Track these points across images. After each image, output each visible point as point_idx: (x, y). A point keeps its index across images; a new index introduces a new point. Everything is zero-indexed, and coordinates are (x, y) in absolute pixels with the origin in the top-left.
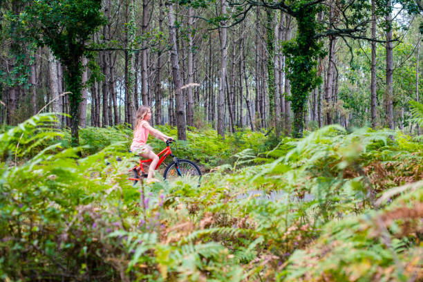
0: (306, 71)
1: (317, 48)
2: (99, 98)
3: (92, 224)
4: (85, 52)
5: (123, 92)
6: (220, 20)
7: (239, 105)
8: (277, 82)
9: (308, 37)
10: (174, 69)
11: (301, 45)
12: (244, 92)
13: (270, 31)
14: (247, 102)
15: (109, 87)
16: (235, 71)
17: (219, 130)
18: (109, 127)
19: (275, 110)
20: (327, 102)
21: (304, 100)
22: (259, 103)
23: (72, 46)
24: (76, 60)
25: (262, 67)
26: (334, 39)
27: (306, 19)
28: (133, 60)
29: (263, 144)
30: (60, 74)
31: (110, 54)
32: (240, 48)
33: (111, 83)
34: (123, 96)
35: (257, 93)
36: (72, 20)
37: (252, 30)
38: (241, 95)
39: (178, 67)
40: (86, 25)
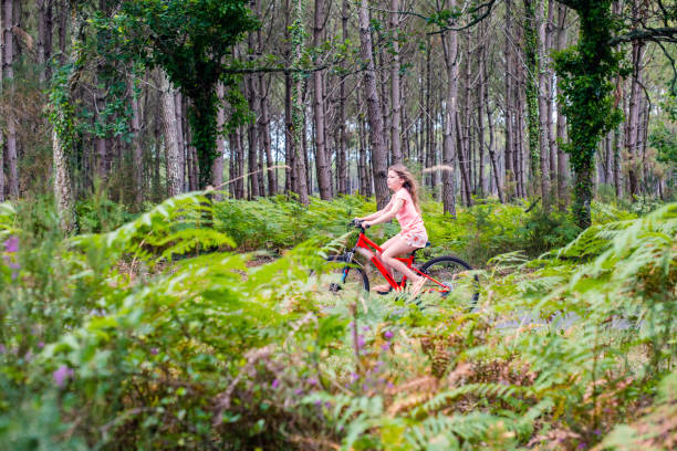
0: (596, 100)
1: (613, 62)
2: (243, 149)
3: (271, 383)
4: (221, 76)
5: (282, 139)
6: (448, 16)
7: (478, 158)
8: (544, 119)
9: (599, 44)
10: (370, 101)
11: (586, 58)
12: (486, 137)
13: (530, 32)
14: (492, 153)
15: (259, 133)
16: (470, 102)
17: (445, 202)
18: (258, 197)
19: (541, 167)
20: (629, 151)
21: (591, 150)
22: (511, 155)
23: (201, 66)
24: (208, 90)
25: (516, 94)
26: (642, 44)
27: (596, 12)
28: (299, 87)
29: (522, 226)
30: (179, 112)
31: (260, 77)
32: (479, 62)
33: (263, 124)
34: (282, 145)
35: (508, 137)
36: (201, 24)
37: (498, 32)
38: (481, 141)
39: (376, 98)
40: (225, 31)
